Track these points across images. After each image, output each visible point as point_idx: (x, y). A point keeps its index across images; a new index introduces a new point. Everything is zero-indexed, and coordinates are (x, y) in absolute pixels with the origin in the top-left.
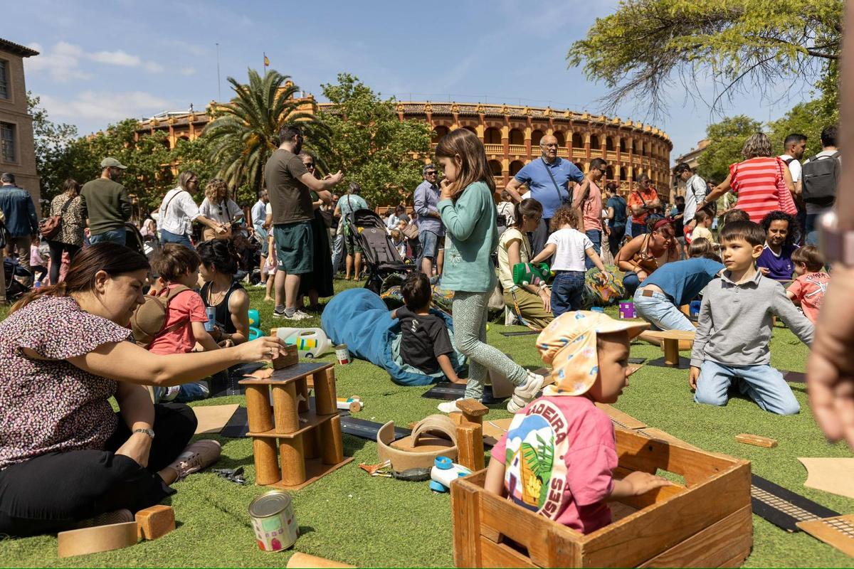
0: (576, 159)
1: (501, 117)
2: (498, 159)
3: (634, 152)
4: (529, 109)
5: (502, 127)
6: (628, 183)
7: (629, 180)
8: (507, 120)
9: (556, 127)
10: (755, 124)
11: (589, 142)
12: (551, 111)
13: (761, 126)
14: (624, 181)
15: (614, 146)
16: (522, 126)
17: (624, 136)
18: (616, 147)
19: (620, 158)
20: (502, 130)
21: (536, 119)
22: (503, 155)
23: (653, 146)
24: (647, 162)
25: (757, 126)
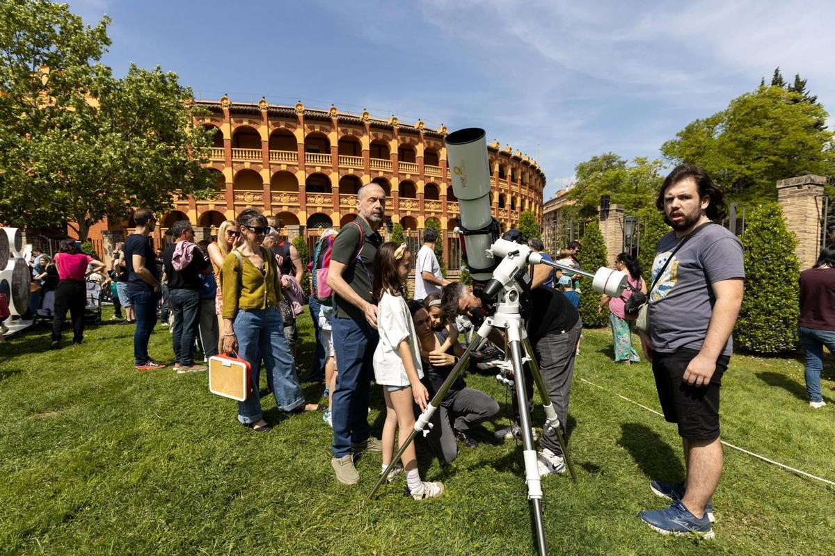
3: (513, 179)
6: (506, 211)
7: (507, 208)
8: (368, 128)
9: (403, 139)
11: (498, 171)
13: (626, 165)
14: (503, 209)
17: (503, 162)
19: (498, 185)
23: (530, 177)
24: (525, 191)
25: (622, 164)
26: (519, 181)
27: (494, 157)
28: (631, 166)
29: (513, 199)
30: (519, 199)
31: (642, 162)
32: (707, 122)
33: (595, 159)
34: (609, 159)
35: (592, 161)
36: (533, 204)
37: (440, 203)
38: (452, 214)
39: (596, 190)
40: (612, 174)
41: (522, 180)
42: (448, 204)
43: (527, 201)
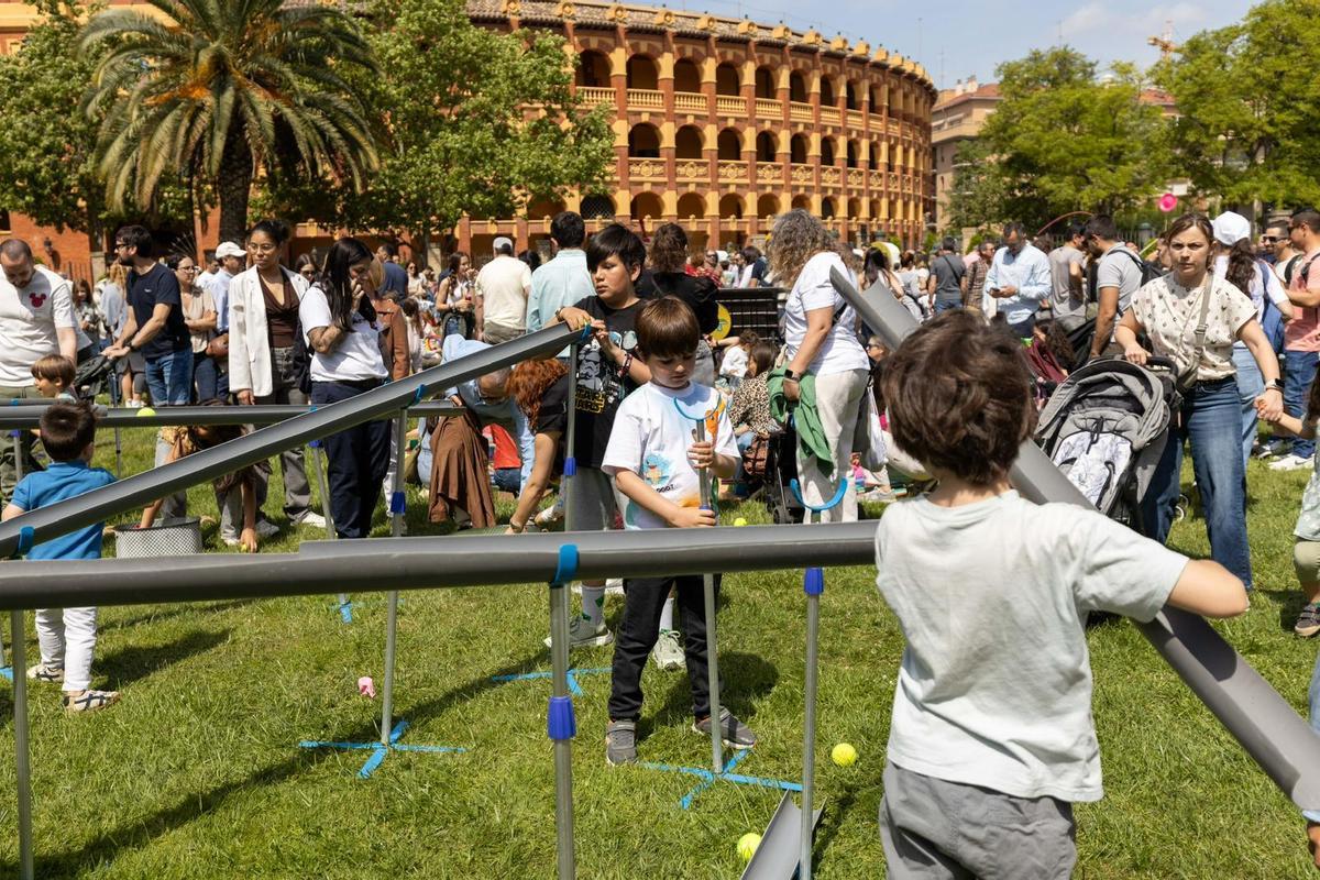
0: (795, 125)
1: (659, 34)
2: (655, 121)
4: (711, 20)
5: (660, 54)
10: (1085, 65)
11: (819, 91)
12: (751, 24)
15: (857, 99)
16: (699, 53)
18: (861, 102)
20: (660, 60)
21: (724, 41)
22: (664, 114)
23: (906, 96)
24: (895, 130)
25: (1088, 71)
26: (885, 111)
27: (837, 67)
28: (1104, 77)
29: (873, 148)
30: (884, 146)
31: (1124, 70)
32: (1217, 36)
33: (1036, 57)
34: (1064, 60)
35: (1030, 59)
36: (912, 151)
37: (705, 164)
38: (727, 186)
39: (1040, 128)
40: (1068, 96)
41: (889, 108)
42: (720, 165)
43: (899, 149)
